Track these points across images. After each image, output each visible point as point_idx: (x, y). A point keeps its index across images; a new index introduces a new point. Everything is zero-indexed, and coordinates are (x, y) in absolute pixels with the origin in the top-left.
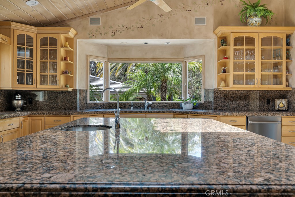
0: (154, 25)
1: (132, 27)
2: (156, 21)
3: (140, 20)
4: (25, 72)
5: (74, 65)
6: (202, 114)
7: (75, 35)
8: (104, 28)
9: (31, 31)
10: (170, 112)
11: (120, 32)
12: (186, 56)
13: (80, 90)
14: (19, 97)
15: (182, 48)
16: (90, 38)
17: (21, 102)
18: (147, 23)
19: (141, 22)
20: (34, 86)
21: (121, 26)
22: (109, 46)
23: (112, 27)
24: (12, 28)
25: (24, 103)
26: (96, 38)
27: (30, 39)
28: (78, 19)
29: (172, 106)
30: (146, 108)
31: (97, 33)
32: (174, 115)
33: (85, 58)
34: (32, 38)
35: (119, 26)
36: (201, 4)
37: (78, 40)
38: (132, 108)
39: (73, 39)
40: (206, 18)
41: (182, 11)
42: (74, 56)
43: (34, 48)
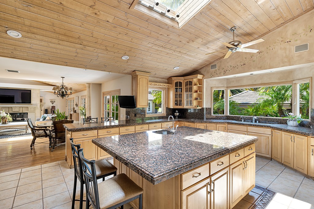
0: (254, 61)
1: (237, 66)
2: (256, 57)
3: (243, 60)
4: (178, 100)
5: (203, 94)
6: (293, 132)
7: (203, 77)
8: (219, 70)
9: (181, 79)
10: (268, 127)
11: (228, 71)
12: (295, 79)
13: (206, 108)
14: (177, 111)
15: (291, 72)
16: (211, 77)
17: (178, 114)
18: (248, 61)
19: (244, 61)
20: (182, 106)
21: (229, 67)
22: (227, 79)
23: (224, 68)
24: (173, 80)
25: (179, 115)
26: (214, 77)
27: (181, 83)
28: (205, 67)
29: (279, 122)
30: (254, 122)
31: (215, 74)
32: (272, 129)
33: (210, 89)
34: (182, 83)
35: (228, 67)
36: (302, 33)
37: (204, 80)
38: (243, 120)
39: (202, 79)
40: (308, 44)
41: (281, 44)
42: (203, 89)
43: (183, 87)
